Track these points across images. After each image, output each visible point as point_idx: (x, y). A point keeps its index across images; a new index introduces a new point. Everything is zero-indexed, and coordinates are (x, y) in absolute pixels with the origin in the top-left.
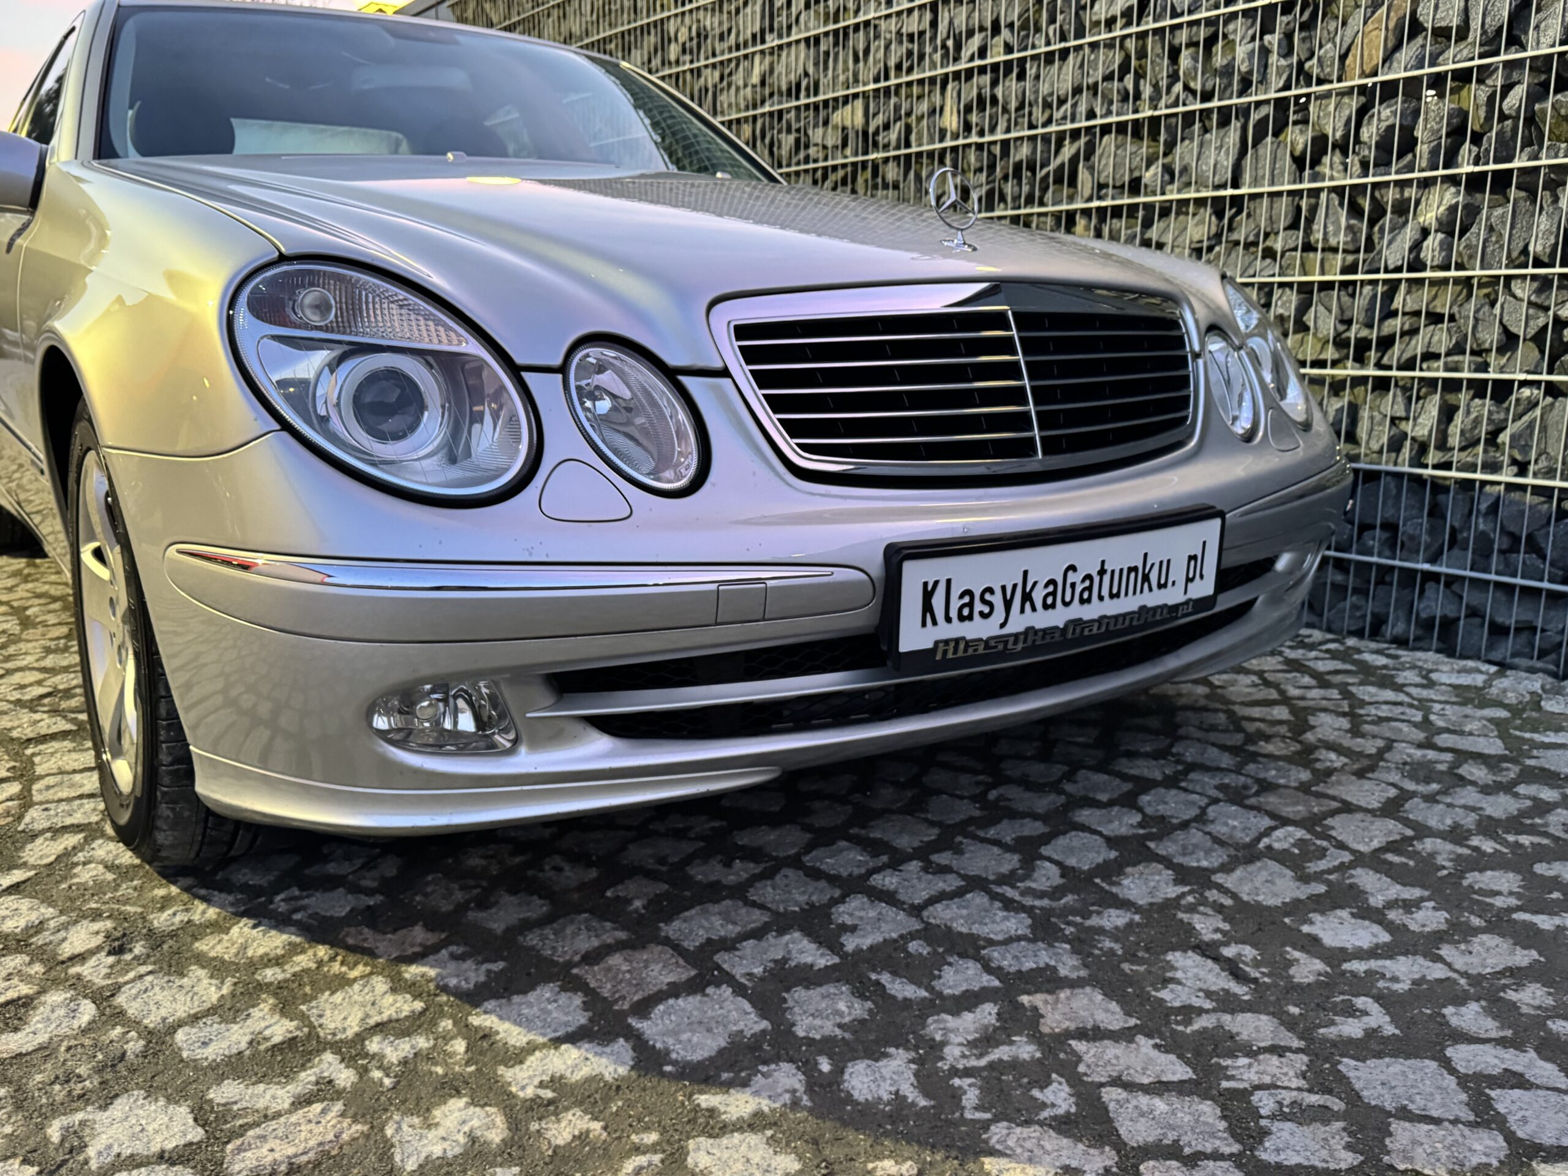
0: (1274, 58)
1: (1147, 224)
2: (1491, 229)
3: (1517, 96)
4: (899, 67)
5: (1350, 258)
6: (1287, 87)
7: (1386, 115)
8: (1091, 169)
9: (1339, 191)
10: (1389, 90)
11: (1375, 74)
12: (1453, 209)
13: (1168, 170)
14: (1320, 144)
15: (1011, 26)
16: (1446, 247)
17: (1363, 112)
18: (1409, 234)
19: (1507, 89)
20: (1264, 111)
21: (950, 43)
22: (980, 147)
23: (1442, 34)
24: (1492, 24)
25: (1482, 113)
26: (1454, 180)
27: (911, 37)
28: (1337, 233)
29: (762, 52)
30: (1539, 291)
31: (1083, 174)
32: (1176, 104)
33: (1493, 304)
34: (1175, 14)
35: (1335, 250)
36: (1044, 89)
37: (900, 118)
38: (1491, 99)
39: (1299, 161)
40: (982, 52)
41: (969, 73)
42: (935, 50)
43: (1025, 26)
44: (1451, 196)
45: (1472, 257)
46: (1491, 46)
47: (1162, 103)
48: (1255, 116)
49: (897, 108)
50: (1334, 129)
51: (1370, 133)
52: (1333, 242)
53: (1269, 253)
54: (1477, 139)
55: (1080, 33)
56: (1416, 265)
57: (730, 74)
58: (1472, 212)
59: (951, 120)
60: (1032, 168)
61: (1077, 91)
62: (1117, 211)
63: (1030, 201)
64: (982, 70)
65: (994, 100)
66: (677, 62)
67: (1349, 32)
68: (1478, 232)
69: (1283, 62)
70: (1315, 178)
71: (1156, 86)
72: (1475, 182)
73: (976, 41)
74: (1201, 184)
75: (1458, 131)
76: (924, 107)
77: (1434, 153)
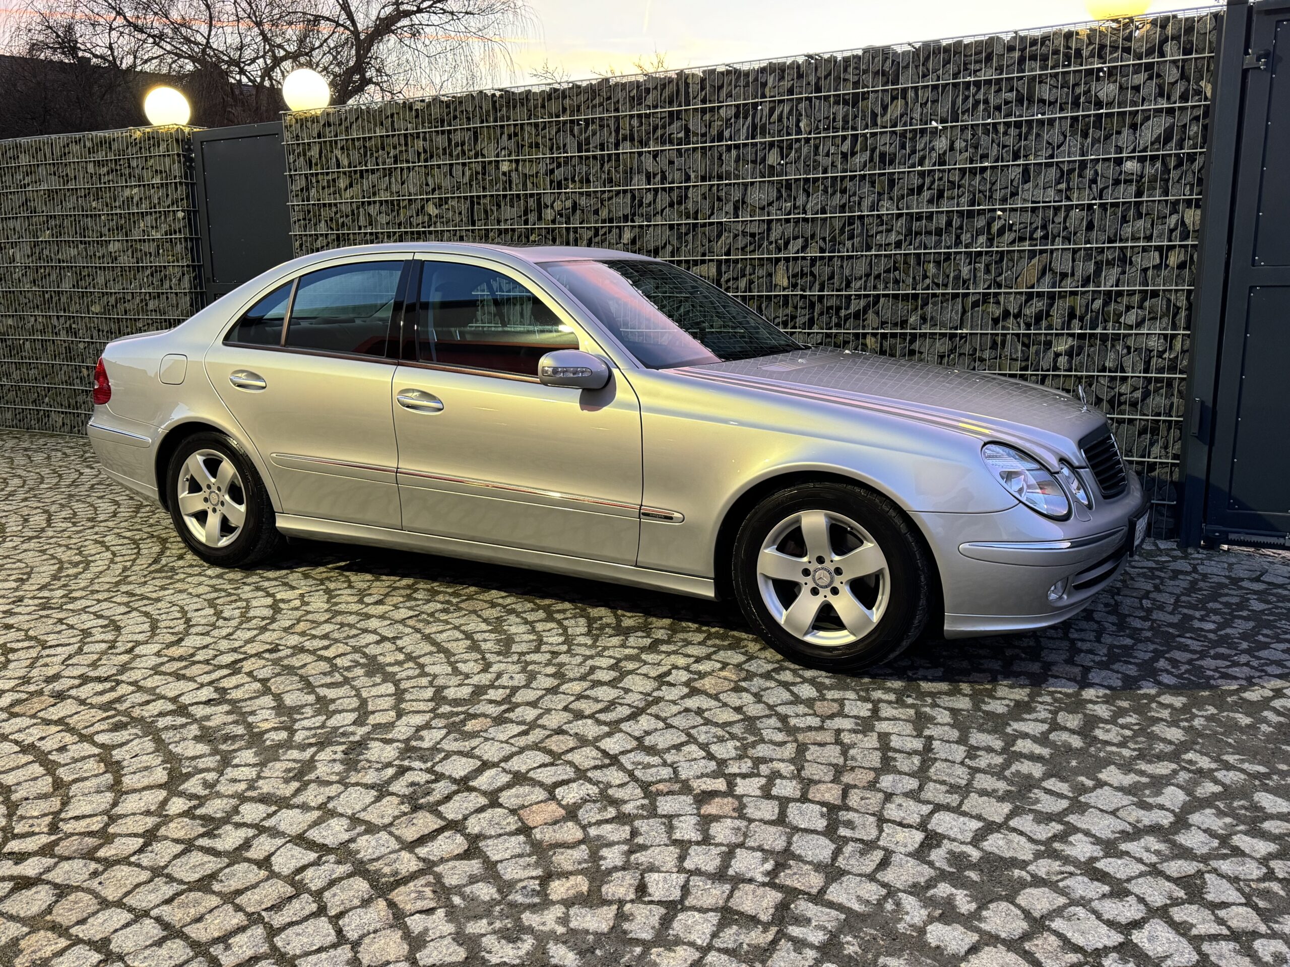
0: (981, 274)
1: (912, 342)
2: (1089, 355)
3: (1098, 304)
4: (743, 249)
5: (1024, 364)
6: (989, 287)
7: (1037, 305)
8: (877, 313)
9: (1018, 335)
10: (1040, 295)
11: (1033, 287)
12: (1072, 347)
13: (924, 319)
14: (1006, 314)
15: (824, 239)
16: (1070, 362)
17: (1027, 301)
18: (1051, 355)
19: (1093, 300)
20: (977, 297)
21: (781, 242)
22: (802, 297)
23: (1064, 276)
24: (1086, 274)
25: (1083, 310)
26: (1073, 335)
27: (753, 235)
28: (1017, 351)
29: (633, 227)
30: (1110, 381)
31: (871, 315)
32: (928, 288)
33: (1090, 385)
34: (925, 248)
35: (1016, 360)
36: (847, 272)
37: (744, 276)
38: (1088, 304)
39: (996, 321)
40: (804, 248)
41: (796, 259)
42: (771, 243)
43: (833, 240)
44: (1070, 341)
45: (1082, 367)
46: (1086, 282)
47: (920, 286)
48: (971, 299)
49: (743, 270)
50: (1013, 309)
51: (1030, 311)
52: (1014, 356)
53: (982, 360)
54: (1081, 319)
55: (869, 249)
56: (1056, 368)
57: (605, 234)
58: (1080, 349)
59: (781, 279)
60: (839, 309)
61: (868, 275)
62: (894, 335)
63: (838, 326)
64: (804, 258)
65: (812, 274)
66: (554, 222)
67: (1019, 269)
68: (1084, 357)
69: (987, 277)
70: (1004, 328)
71: (914, 278)
72: (1081, 337)
73: (800, 241)
74: (943, 325)
75: (1072, 315)
76: (762, 272)
77: (1063, 323)
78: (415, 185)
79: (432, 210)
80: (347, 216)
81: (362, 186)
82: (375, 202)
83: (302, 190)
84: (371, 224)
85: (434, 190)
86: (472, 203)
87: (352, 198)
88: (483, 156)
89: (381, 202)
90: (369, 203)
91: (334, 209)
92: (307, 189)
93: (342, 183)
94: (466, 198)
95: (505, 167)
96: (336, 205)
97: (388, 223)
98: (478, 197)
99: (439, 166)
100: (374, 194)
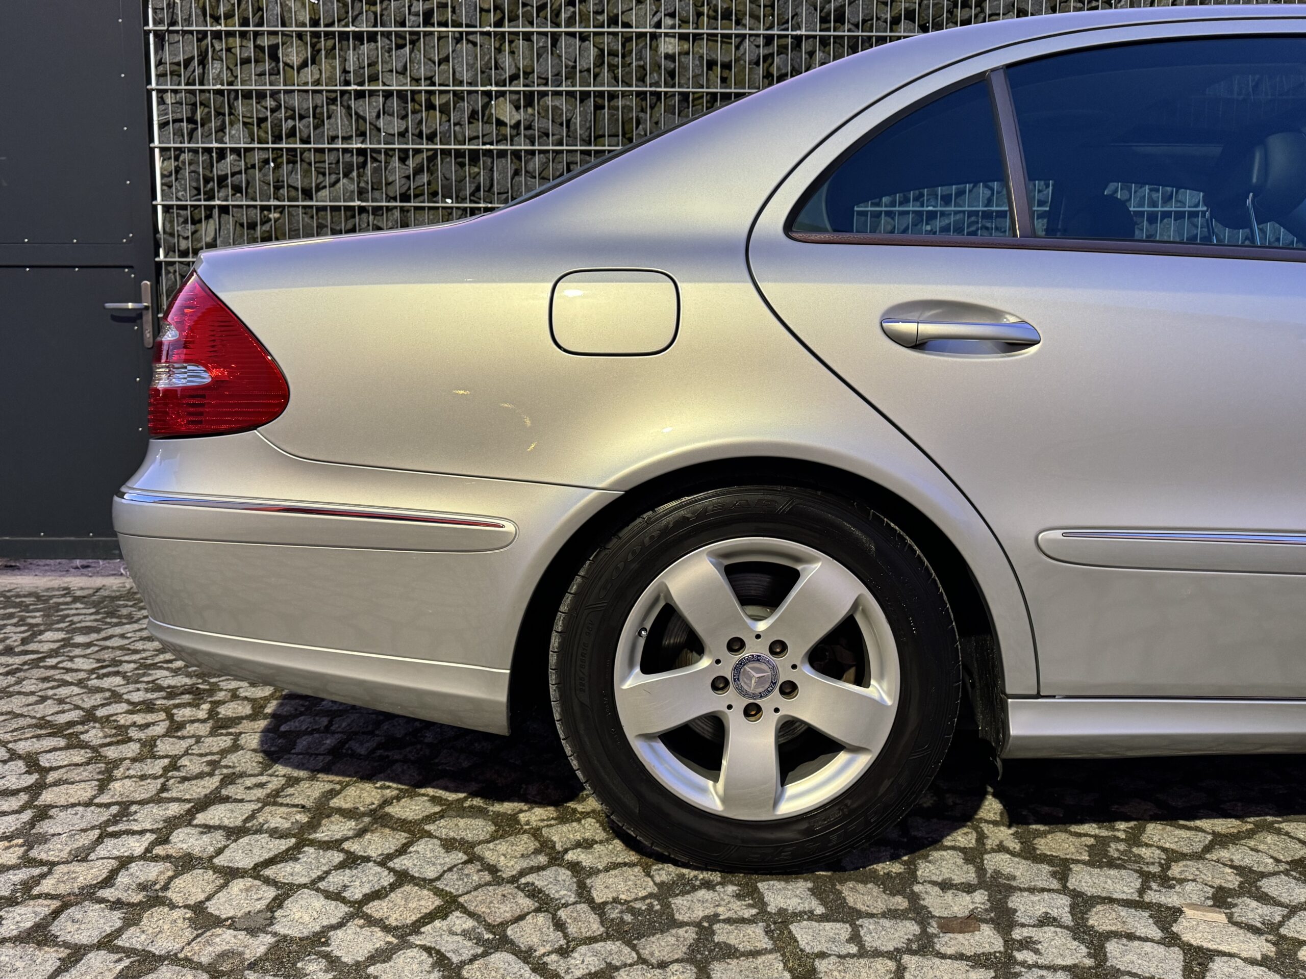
78: (471, 66)
79: (506, 112)
80: (302, 117)
81: (344, 60)
82: (372, 93)
83: (188, 62)
84: (362, 134)
85: (514, 78)
86: (599, 107)
87: (317, 82)
88: (626, 25)
89: (388, 95)
90: (360, 95)
91: (269, 103)
92: (203, 62)
93: (293, 55)
94: (585, 96)
95: (669, 46)
96: (274, 94)
97: (403, 134)
98: (613, 96)
99: (528, 37)
100: (373, 79)
